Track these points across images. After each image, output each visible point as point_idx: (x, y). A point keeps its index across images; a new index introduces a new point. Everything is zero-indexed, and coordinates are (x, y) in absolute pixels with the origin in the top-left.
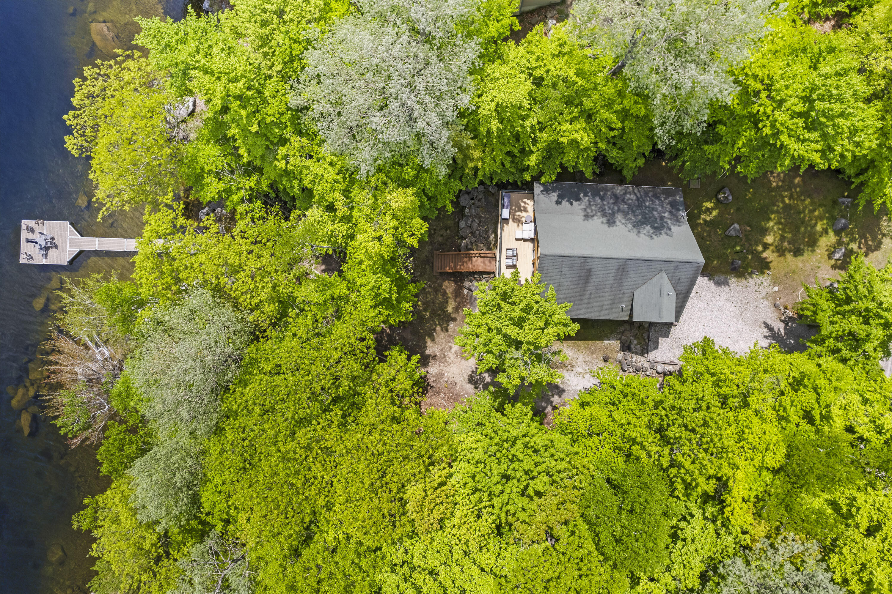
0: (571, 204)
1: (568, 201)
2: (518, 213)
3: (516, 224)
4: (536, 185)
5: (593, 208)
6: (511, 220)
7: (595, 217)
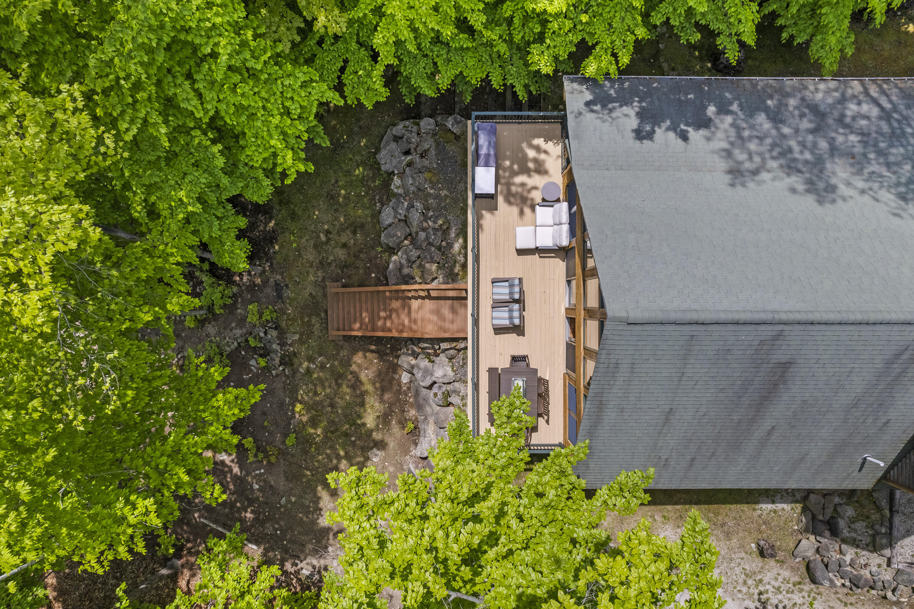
0: (684, 137)
1: (673, 128)
2: (519, 179)
3: (515, 210)
4: (568, 86)
5: (753, 146)
6: (500, 199)
7: (765, 176)
